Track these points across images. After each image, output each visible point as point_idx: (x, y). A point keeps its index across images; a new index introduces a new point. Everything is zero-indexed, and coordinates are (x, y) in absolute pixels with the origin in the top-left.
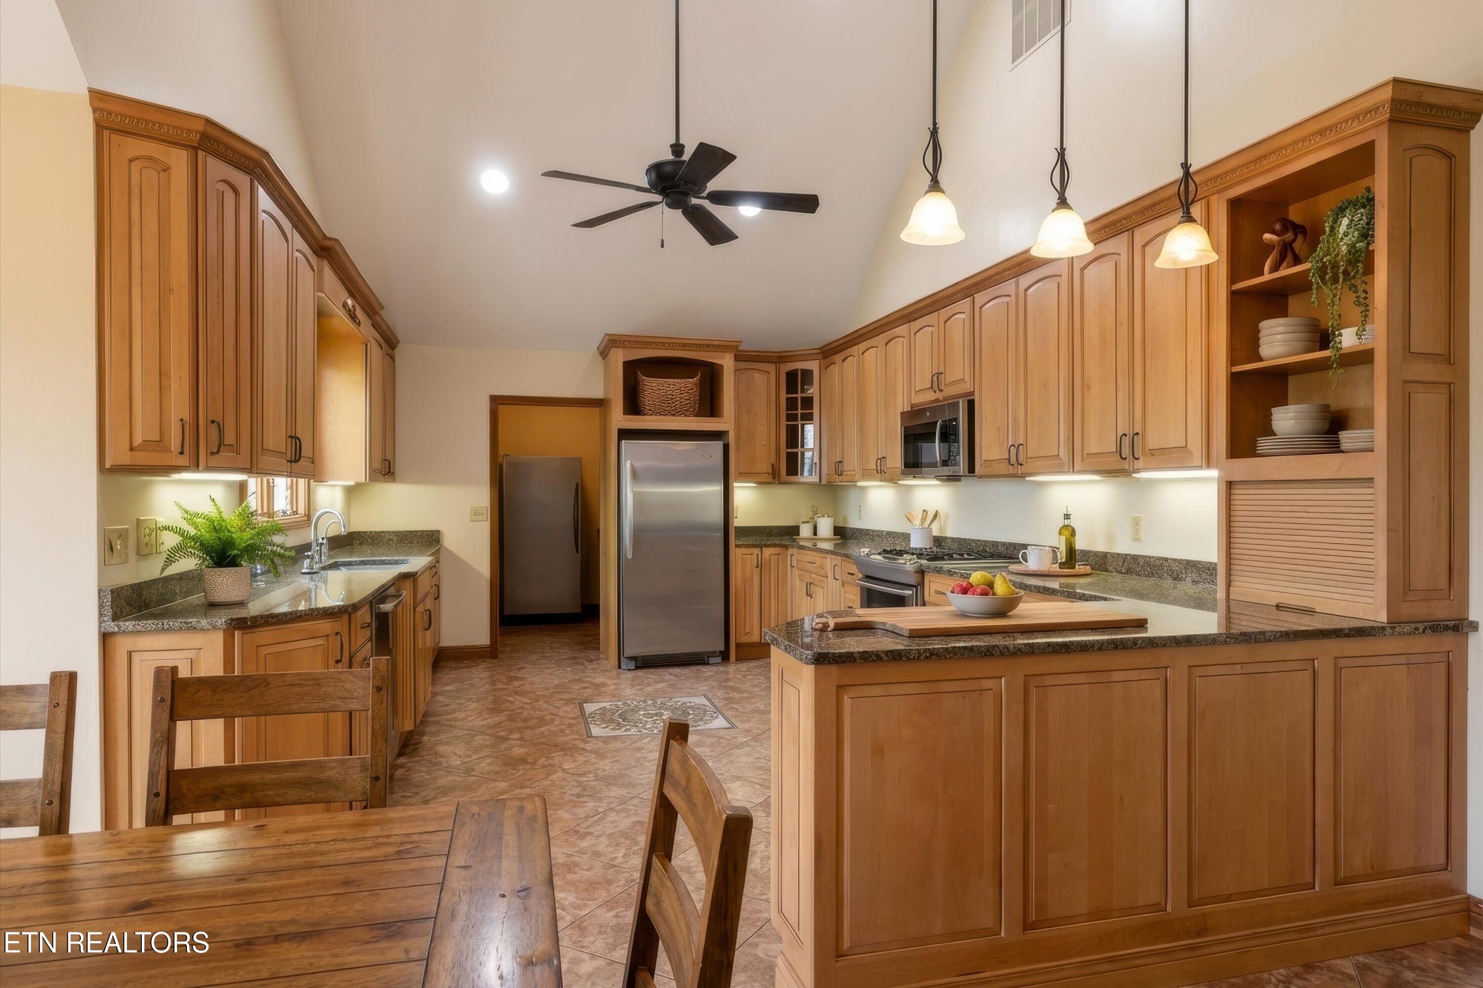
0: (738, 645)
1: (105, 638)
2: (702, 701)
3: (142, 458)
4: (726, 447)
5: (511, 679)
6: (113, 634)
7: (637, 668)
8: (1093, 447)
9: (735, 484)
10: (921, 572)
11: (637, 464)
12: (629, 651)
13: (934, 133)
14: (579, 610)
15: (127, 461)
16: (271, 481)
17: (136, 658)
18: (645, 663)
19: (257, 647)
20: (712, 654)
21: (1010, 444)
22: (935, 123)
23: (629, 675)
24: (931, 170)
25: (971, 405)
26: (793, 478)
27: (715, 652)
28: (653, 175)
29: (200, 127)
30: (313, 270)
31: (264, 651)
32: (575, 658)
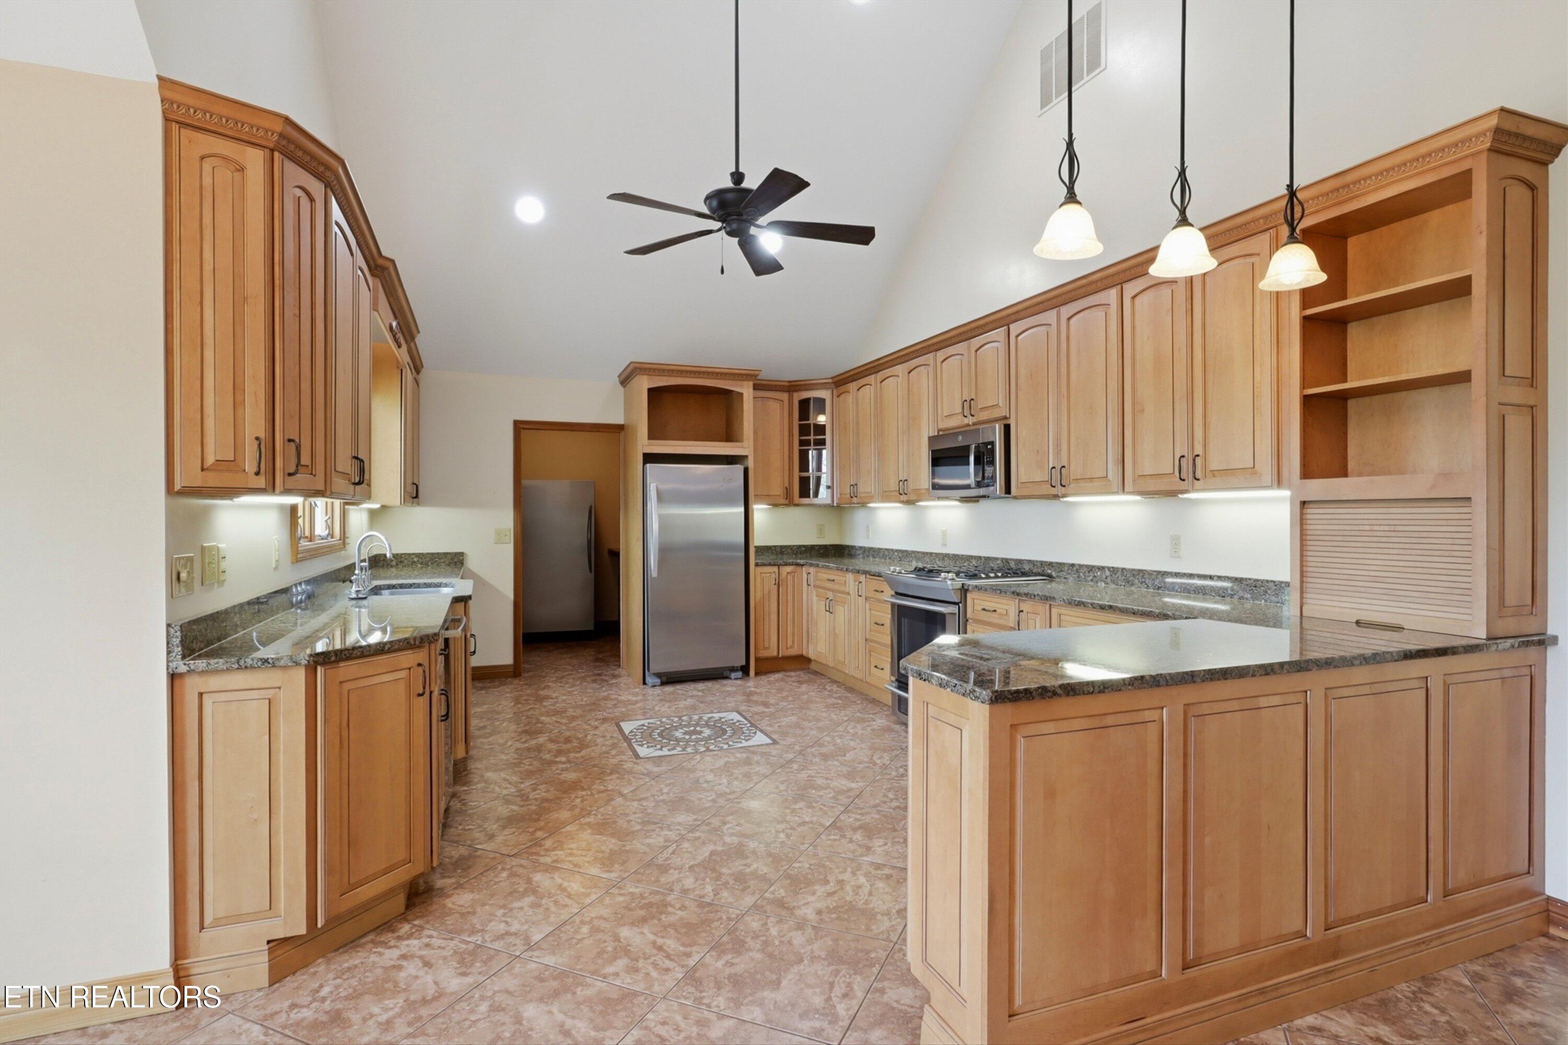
0: (757, 660)
1: (173, 678)
2: (735, 716)
3: (213, 480)
4: (746, 471)
5: (540, 699)
6: (181, 675)
7: (663, 684)
8: (1148, 468)
9: (755, 507)
10: (964, 590)
11: (661, 487)
12: (655, 667)
13: (1070, 144)
14: (591, 627)
15: (197, 483)
16: (313, 503)
17: (208, 701)
18: (670, 679)
19: (340, 682)
20: (733, 669)
21: (1051, 466)
22: (1070, 134)
23: (658, 690)
24: (1067, 181)
25: (1007, 428)
26: (805, 501)
27: (737, 667)
28: (715, 203)
29: (279, 127)
30: (370, 290)
31: (347, 686)
32: (600, 675)
